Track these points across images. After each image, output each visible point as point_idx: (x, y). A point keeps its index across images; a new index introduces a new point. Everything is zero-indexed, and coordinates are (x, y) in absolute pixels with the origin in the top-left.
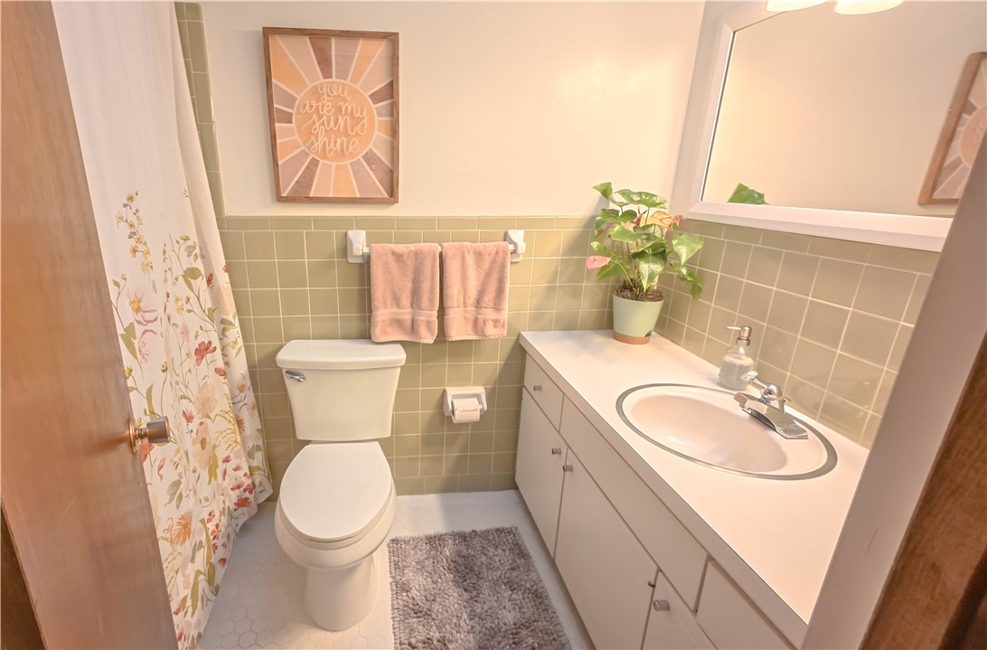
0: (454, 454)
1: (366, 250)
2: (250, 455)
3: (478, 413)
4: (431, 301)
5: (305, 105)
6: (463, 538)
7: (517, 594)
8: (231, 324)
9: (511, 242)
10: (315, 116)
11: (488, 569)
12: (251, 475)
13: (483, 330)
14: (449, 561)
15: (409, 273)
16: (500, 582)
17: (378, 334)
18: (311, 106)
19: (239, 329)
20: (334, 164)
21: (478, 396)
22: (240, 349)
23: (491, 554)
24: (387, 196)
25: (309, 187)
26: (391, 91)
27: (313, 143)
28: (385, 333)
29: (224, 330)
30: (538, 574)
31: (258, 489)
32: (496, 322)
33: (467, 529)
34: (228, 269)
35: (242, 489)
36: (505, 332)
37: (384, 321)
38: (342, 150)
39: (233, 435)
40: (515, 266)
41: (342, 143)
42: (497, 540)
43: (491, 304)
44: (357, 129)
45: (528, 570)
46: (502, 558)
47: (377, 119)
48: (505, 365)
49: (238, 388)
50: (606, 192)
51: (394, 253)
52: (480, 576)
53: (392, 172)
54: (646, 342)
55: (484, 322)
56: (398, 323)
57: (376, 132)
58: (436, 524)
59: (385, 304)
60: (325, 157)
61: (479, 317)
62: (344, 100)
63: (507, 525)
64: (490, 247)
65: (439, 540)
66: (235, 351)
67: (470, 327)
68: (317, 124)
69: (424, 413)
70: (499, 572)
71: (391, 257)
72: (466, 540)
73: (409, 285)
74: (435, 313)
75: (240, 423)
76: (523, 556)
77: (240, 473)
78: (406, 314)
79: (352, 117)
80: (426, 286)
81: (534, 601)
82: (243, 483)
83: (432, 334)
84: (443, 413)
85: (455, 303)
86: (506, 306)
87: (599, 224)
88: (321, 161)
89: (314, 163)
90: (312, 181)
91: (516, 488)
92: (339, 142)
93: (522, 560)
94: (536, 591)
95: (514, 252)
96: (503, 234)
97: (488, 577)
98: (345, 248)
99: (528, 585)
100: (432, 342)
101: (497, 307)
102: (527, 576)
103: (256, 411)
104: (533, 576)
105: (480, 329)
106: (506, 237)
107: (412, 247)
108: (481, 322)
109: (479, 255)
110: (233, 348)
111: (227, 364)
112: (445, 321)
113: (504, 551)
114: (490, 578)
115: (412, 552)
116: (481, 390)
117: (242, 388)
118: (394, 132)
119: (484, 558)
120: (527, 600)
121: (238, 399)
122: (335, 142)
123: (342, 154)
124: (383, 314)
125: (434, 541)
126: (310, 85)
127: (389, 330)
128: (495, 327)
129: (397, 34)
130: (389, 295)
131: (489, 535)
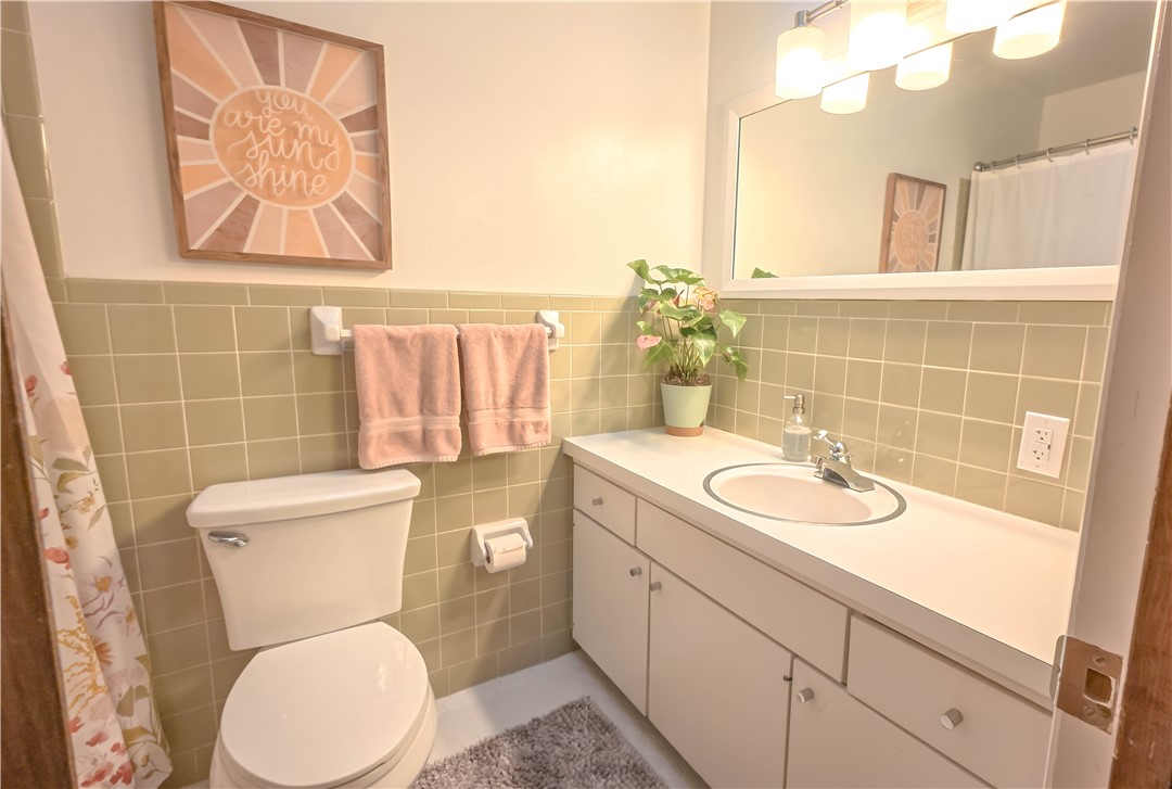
0: (488, 623)
1: (346, 333)
2: (123, 709)
3: (523, 552)
4: (450, 402)
5: (232, 117)
6: (522, 733)
7: (612, 779)
8: (79, 466)
9: (546, 324)
10: (251, 134)
11: (567, 762)
12: (128, 746)
13: (522, 437)
14: (511, 771)
15: (414, 366)
16: (588, 772)
17: (373, 456)
18: (244, 120)
19: (96, 476)
20: (286, 208)
21: (518, 530)
22: (99, 512)
23: (565, 741)
24: (372, 259)
25: (242, 239)
26: (373, 119)
27: (248, 174)
28: (383, 454)
29: (62, 479)
30: (630, 744)
31: (141, 772)
32: (537, 425)
33: (525, 720)
34: (70, 368)
35: (108, 779)
36: (550, 437)
37: (380, 436)
38: (300, 190)
39: (87, 674)
40: (554, 354)
41: (299, 181)
42: (568, 720)
43: (529, 403)
44: (322, 161)
45: (619, 743)
46: (581, 741)
47: (354, 153)
48: (548, 484)
49: (96, 585)
50: (641, 270)
51: (390, 337)
52: (561, 774)
53: (379, 227)
54: (700, 433)
55: (523, 427)
56: (402, 438)
57: (354, 171)
58: (479, 730)
59: (380, 410)
60: (270, 197)
61: (515, 420)
62: (301, 119)
63: (575, 697)
64: (523, 329)
65: (489, 748)
66: (88, 516)
67: (504, 435)
68: (256, 147)
69: (443, 570)
70: (583, 761)
71: (386, 344)
72: (527, 735)
73: (416, 382)
74: (457, 419)
75: (101, 650)
76: (607, 729)
77: (104, 748)
78: (413, 423)
79: (315, 144)
80: (441, 383)
81: (636, 779)
82: (110, 765)
83: (455, 448)
84: (472, 564)
85: (483, 405)
86: (548, 404)
87: (642, 302)
88: (263, 203)
89: (250, 205)
90: (247, 230)
91: (575, 647)
92: (294, 177)
93: (607, 734)
94: (635, 765)
95: (551, 336)
96: (533, 315)
97: (570, 772)
98: (307, 332)
99: (623, 762)
100: (455, 459)
101: (537, 405)
102: (619, 751)
103: (135, 624)
104: (625, 749)
105: (517, 437)
106: (537, 319)
107: (417, 329)
108: (518, 427)
109: (509, 339)
110: (84, 510)
111: (69, 542)
112: (470, 430)
113: (581, 731)
114: (573, 772)
115: (453, 780)
116: (522, 522)
117: (103, 585)
118: (381, 171)
119: (558, 750)
120: (628, 782)
121: (96, 605)
122: (288, 177)
123: (300, 195)
124: (378, 425)
125: (482, 753)
126: (241, 90)
127: (389, 449)
128: (537, 432)
129: (381, 47)
130: (386, 399)
131: (556, 718)
